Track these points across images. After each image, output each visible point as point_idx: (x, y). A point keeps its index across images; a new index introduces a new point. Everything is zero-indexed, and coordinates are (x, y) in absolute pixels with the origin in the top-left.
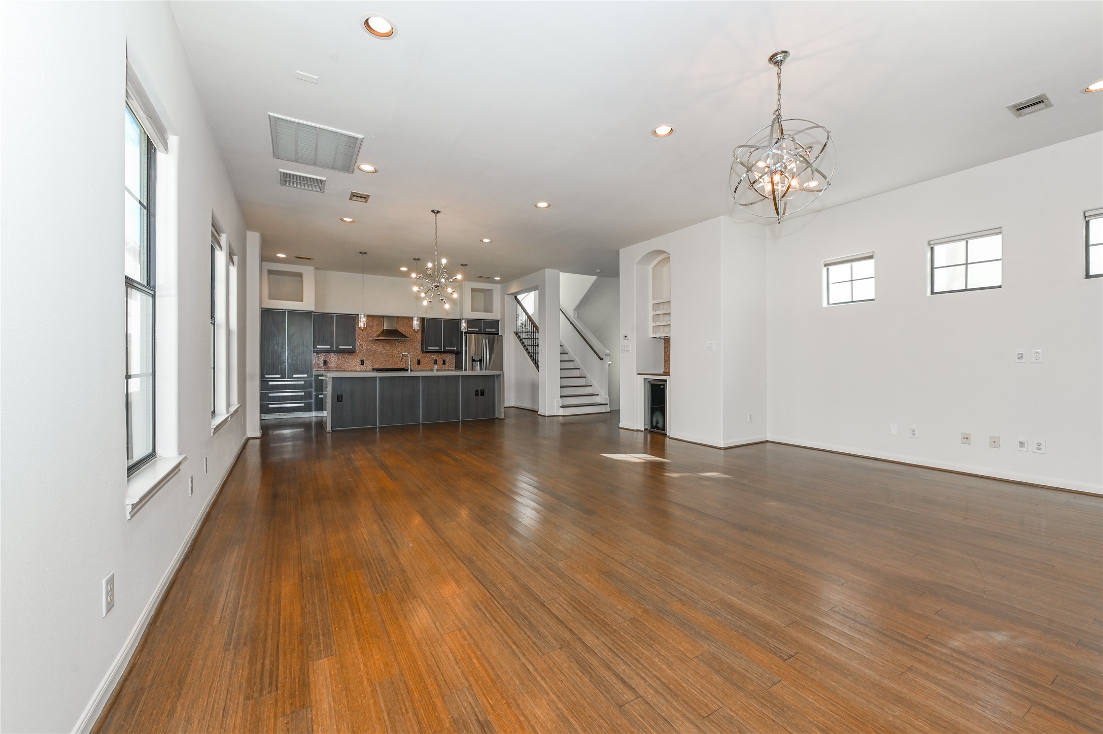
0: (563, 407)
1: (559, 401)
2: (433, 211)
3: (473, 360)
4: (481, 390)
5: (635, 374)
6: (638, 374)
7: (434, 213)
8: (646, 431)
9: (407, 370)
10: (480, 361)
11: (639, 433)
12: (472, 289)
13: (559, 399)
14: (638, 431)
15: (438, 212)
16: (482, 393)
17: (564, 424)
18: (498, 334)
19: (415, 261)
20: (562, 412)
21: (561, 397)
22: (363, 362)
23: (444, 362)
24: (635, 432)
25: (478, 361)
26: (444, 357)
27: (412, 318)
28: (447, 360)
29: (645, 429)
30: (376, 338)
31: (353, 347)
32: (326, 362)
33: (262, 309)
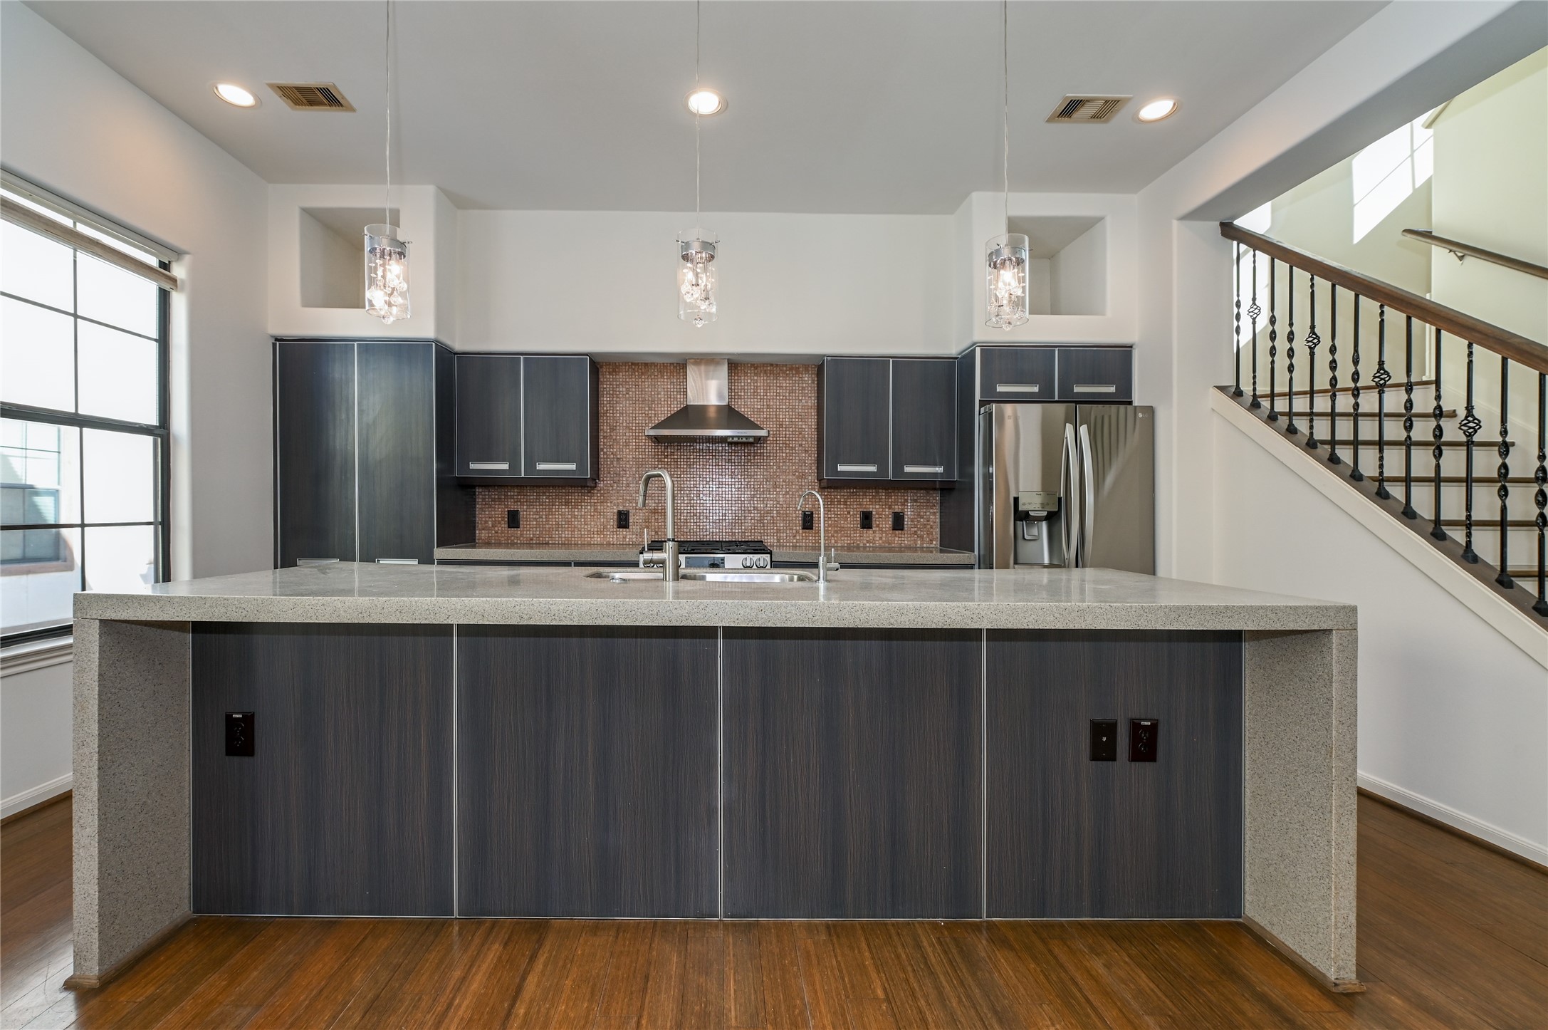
3: (1021, 514)
10: (1053, 517)
16: (1144, 744)
18: (1130, 403)
22: (623, 520)
23: (898, 522)
25: (1040, 519)
28: (909, 514)
30: (653, 433)
31: (581, 467)
32: (513, 520)
33: (277, 340)
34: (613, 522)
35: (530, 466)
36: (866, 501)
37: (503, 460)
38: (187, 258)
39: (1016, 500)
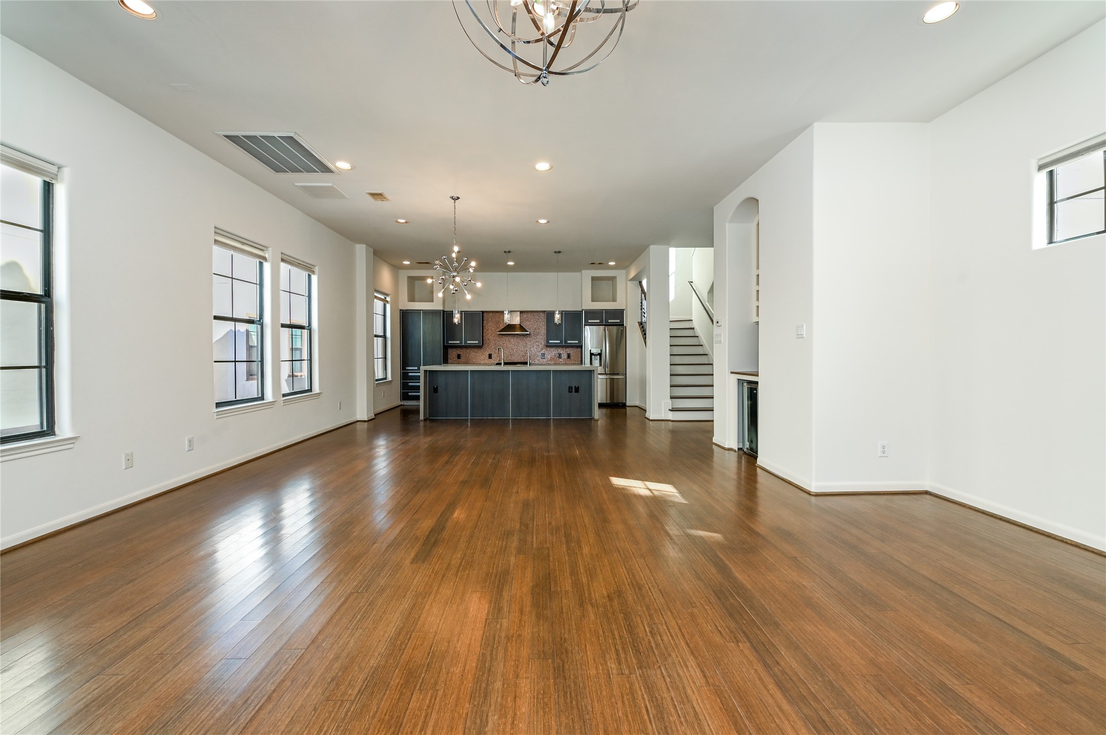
0: (672, 410)
1: (669, 404)
2: (452, 198)
3: (592, 354)
4: (575, 387)
5: (727, 372)
6: (732, 373)
7: (453, 199)
8: (741, 452)
9: (526, 363)
10: (600, 354)
11: (732, 452)
12: (592, 277)
13: (670, 401)
14: (730, 449)
15: (458, 198)
16: (577, 390)
17: (673, 432)
18: (623, 325)
19: (506, 254)
20: (671, 416)
21: (672, 398)
22: (490, 356)
23: (569, 356)
24: (727, 451)
25: (597, 355)
26: (569, 351)
27: (502, 312)
28: (572, 354)
29: (739, 449)
30: (499, 333)
31: (479, 342)
32: (459, 357)
33: (401, 310)
34: (488, 357)
35: (465, 342)
36: (559, 350)
37: (458, 341)
38: (390, 296)
39: (590, 350)
